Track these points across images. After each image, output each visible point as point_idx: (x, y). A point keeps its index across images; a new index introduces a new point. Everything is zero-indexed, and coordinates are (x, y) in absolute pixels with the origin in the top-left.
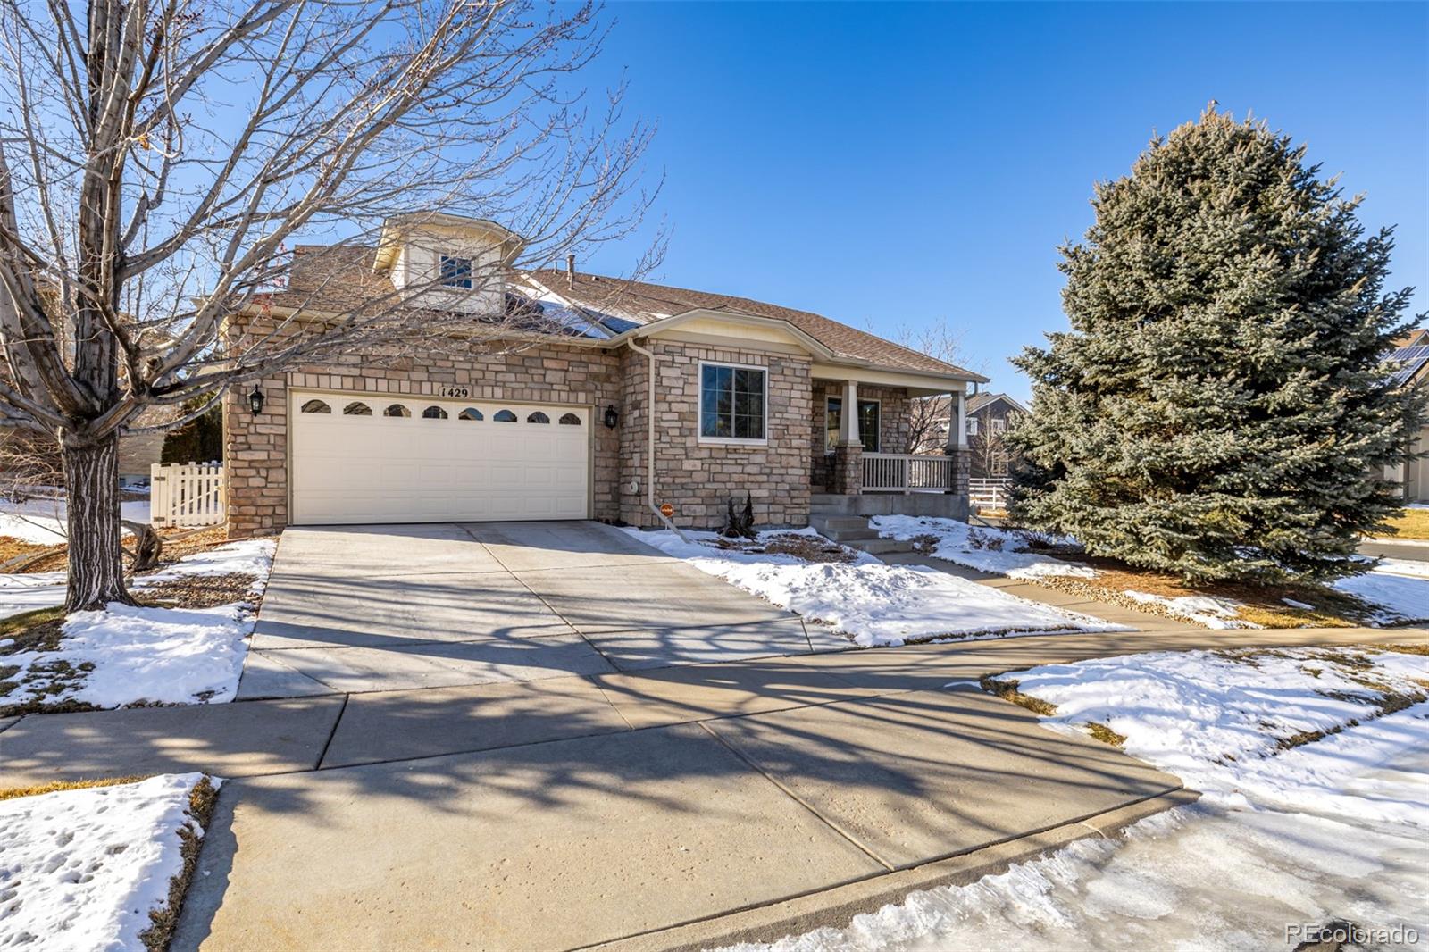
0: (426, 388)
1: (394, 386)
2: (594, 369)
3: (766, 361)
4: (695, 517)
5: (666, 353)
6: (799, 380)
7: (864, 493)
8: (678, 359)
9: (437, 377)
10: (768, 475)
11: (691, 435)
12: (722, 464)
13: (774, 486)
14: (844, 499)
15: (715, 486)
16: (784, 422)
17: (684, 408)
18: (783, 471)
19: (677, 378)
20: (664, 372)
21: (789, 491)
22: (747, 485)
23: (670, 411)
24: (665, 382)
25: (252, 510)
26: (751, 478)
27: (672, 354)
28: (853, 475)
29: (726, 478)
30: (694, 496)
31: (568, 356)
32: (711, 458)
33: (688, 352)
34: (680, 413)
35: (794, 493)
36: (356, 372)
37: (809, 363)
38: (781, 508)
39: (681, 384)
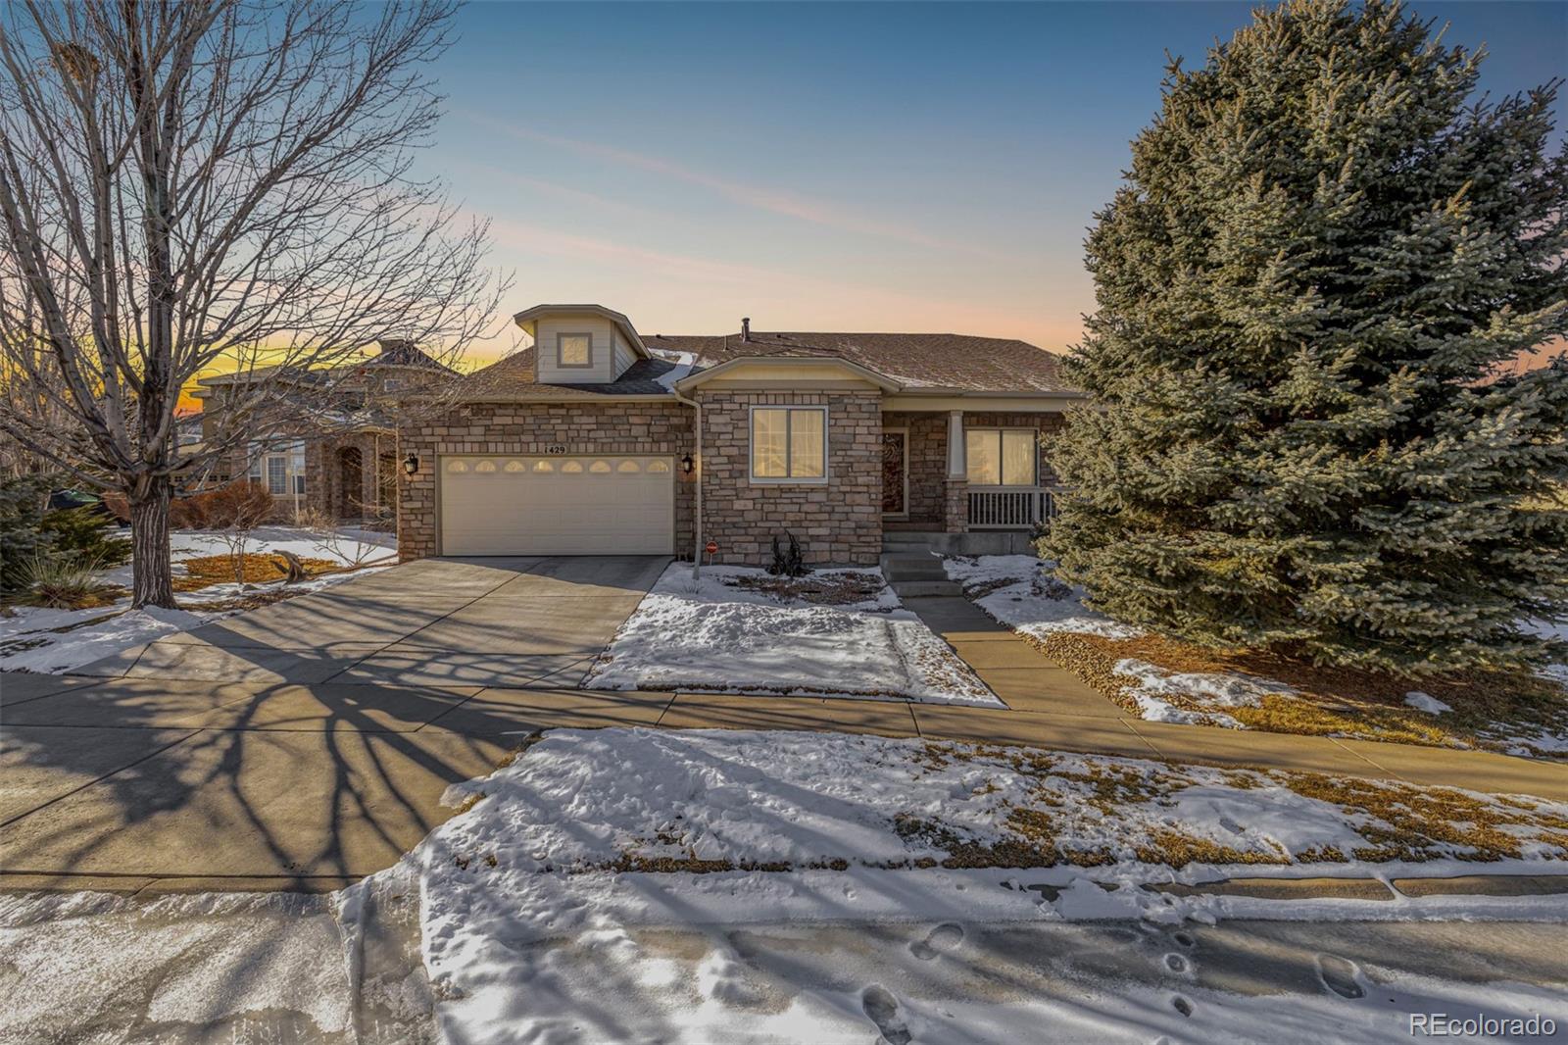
0: (533, 447)
1: (509, 447)
2: (675, 421)
3: (825, 400)
4: (746, 555)
5: (715, 401)
6: (866, 415)
7: (971, 530)
8: (726, 406)
9: (541, 438)
10: (829, 513)
11: (741, 476)
12: (776, 504)
13: (837, 524)
14: (944, 538)
15: (769, 524)
16: (847, 459)
17: (734, 451)
18: (846, 509)
19: (725, 424)
20: (712, 419)
21: (855, 529)
22: (805, 524)
23: (719, 455)
24: (713, 429)
25: (412, 545)
26: (809, 517)
27: (720, 401)
28: (955, 511)
29: (781, 517)
30: (747, 534)
31: (650, 412)
32: (764, 497)
33: (737, 399)
34: (729, 457)
35: (860, 532)
36: (482, 439)
37: (878, 397)
38: (845, 547)
39: (730, 429)
